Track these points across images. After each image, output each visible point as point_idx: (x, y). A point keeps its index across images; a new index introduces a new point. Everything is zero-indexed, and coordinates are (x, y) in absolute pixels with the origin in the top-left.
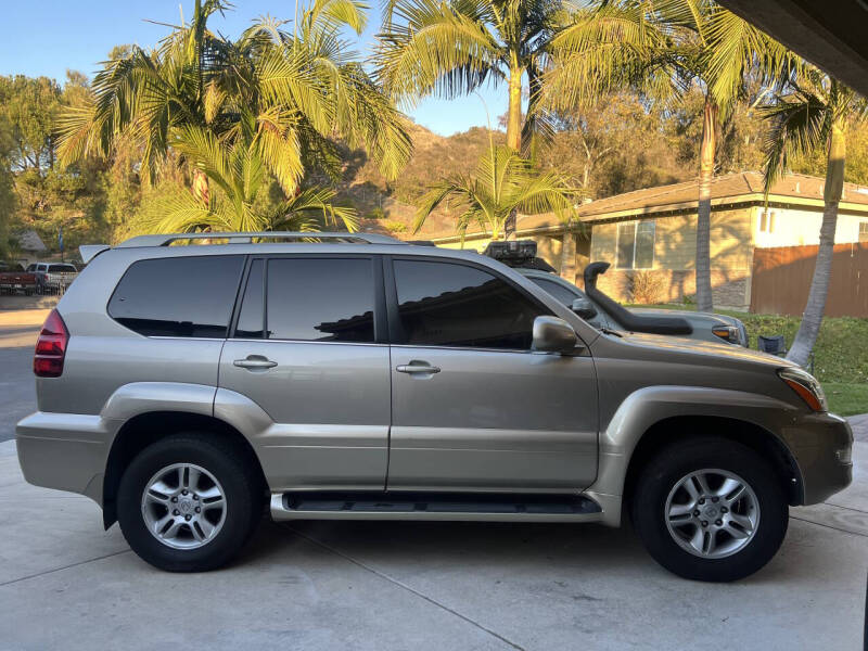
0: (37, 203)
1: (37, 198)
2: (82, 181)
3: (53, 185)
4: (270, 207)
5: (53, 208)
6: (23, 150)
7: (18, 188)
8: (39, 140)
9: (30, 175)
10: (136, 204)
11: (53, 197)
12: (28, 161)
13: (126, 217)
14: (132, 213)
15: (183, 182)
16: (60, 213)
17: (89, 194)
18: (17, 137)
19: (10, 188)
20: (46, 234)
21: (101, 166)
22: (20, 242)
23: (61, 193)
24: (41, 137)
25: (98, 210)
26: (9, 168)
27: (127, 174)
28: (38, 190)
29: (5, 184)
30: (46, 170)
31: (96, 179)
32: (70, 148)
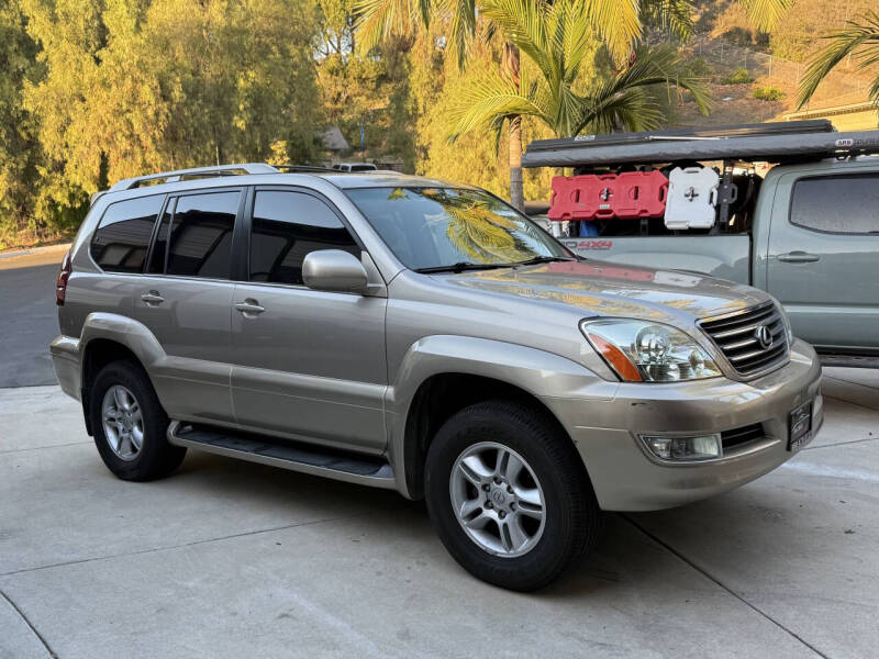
0: (339, 94)
1: (340, 89)
2: (383, 65)
3: (354, 72)
4: (594, 81)
5: (355, 100)
6: (325, 33)
7: (322, 79)
8: (340, 21)
9: (332, 63)
10: (438, 88)
11: (354, 87)
12: (330, 45)
13: (428, 106)
14: (434, 100)
15: (491, 56)
16: (364, 103)
17: (390, 80)
18: (320, 19)
19: (313, 79)
20: (349, 130)
21: (404, 46)
22: (324, 140)
23: (362, 80)
24: (342, 16)
25: (401, 96)
26: (312, 55)
27: (430, 52)
28: (340, 79)
29: (307, 75)
30: (347, 56)
31: (397, 63)
32: (369, 30)
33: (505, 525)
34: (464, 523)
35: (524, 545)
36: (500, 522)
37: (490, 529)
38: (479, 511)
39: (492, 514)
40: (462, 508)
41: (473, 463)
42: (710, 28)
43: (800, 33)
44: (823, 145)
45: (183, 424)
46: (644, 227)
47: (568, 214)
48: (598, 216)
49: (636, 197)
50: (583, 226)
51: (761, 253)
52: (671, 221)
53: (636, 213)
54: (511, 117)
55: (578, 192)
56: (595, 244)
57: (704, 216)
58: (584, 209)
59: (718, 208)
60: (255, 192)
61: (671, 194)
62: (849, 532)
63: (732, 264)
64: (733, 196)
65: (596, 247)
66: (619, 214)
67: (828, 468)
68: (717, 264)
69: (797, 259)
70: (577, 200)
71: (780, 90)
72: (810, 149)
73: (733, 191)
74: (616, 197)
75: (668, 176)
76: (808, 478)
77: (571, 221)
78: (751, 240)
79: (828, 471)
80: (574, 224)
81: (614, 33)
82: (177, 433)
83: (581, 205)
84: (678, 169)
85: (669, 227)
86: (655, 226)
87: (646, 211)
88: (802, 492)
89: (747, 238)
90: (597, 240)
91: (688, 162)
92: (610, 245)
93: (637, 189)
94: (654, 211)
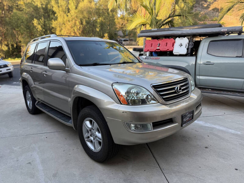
44: (218, 31)
46: (168, 54)
47: (148, 50)
48: (157, 51)
49: (166, 46)
50: (153, 53)
51: (198, 61)
52: (175, 52)
53: (166, 50)
54: (144, 25)
55: (152, 44)
56: (156, 58)
57: (184, 51)
58: (153, 49)
59: (188, 49)
60: (50, 42)
61: (175, 45)
63: (190, 65)
64: (192, 45)
65: (156, 59)
66: (162, 50)
67: (208, 124)
68: (187, 64)
69: (208, 64)
70: (151, 46)
72: (214, 32)
73: (192, 44)
74: (162, 46)
75: (175, 40)
76: (201, 127)
77: (150, 52)
78: (196, 58)
80: (151, 53)
83: (152, 48)
84: (178, 38)
85: (174, 54)
86: (171, 54)
87: (168, 49)
88: (198, 131)
90: (156, 57)
91: (180, 36)
92: (159, 58)
93: (167, 43)
94: (170, 49)
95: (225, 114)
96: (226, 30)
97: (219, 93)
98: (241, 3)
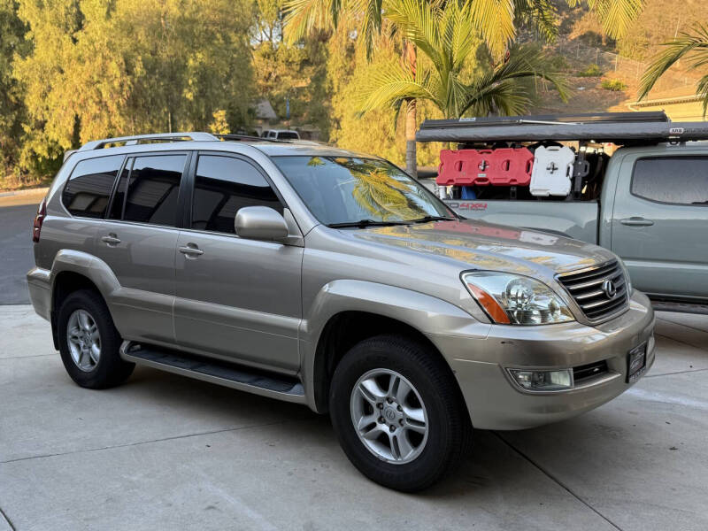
0: (270, 74)
1: (270, 69)
2: (306, 51)
3: (282, 57)
4: (475, 71)
5: (283, 79)
6: (260, 24)
7: (256, 61)
8: (272, 15)
9: (265, 48)
10: (350, 72)
11: (282, 68)
12: (264, 35)
13: (341, 86)
14: (347, 82)
15: (393, 48)
16: (290, 82)
17: (311, 64)
18: (256, 13)
19: (249, 61)
20: (277, 103)
21: (323, 37)
22: (257, 111)
23: (289, 63)
24: (274, 11)
25: (320, 77)
26: (249, 42)
27: (344, 43)
28: (271, 62)
29: (245, 58)
30: (278, 43)
31: (317, 50)
32: (296, 25)
33: (395, 437)
34: (361, 434)
35: (410, 454)
36: (391, 435)
37: (383, 440)
38: (374, 425)
39: (385, 428)
40: (360, 422)
41: (370, 385)
42: (569, 31)
43: (640, 38)
44: (659, 132)
45: (133, 343)
46: (513, 193)
47: (452, 181)
48: (477, 183)
49: (508, 169)
50: (464, 191)
51: (607, 217)
52: (535, 189)
53: (507, 182)
54: (408, 99)
55: (461, 163)
56: (474, 206)
57: (562, 186)
58: (465, 177)
59: (573, 180)
60: (198, 156)
61: (535, 167)
62: (673, 449)
63: (583, 227)
64: (586, 171)
65: (474, 208)
66: (493, 182)
67: (657, 394)
68: (572, 224)
69: (636, 223)
70: (460, 170)
71: (623, 83)
72: (648, 135)
73: (586, 166)
74: (491, 168)
75: (534, 154)
76: (640, 402)
77: (455, 186)
78: (600, 207)
79: (657, 397)
80: (457, 189)
81: (493, 35)
82: (128, 351)
83: (463, 174)
84: (542, 147)
85: (533, 193)
86: (522, 192)
87: (515, 180)
88: (636, 413)
89: (597, 205)
90: (475, 202)
91: (550, 142)
92: (486, 206)
93: (508, 162)
94: (521, 181)
95: (692, 369)
96: (680, 131)
97: (671, 307)
98: (700, 46)
